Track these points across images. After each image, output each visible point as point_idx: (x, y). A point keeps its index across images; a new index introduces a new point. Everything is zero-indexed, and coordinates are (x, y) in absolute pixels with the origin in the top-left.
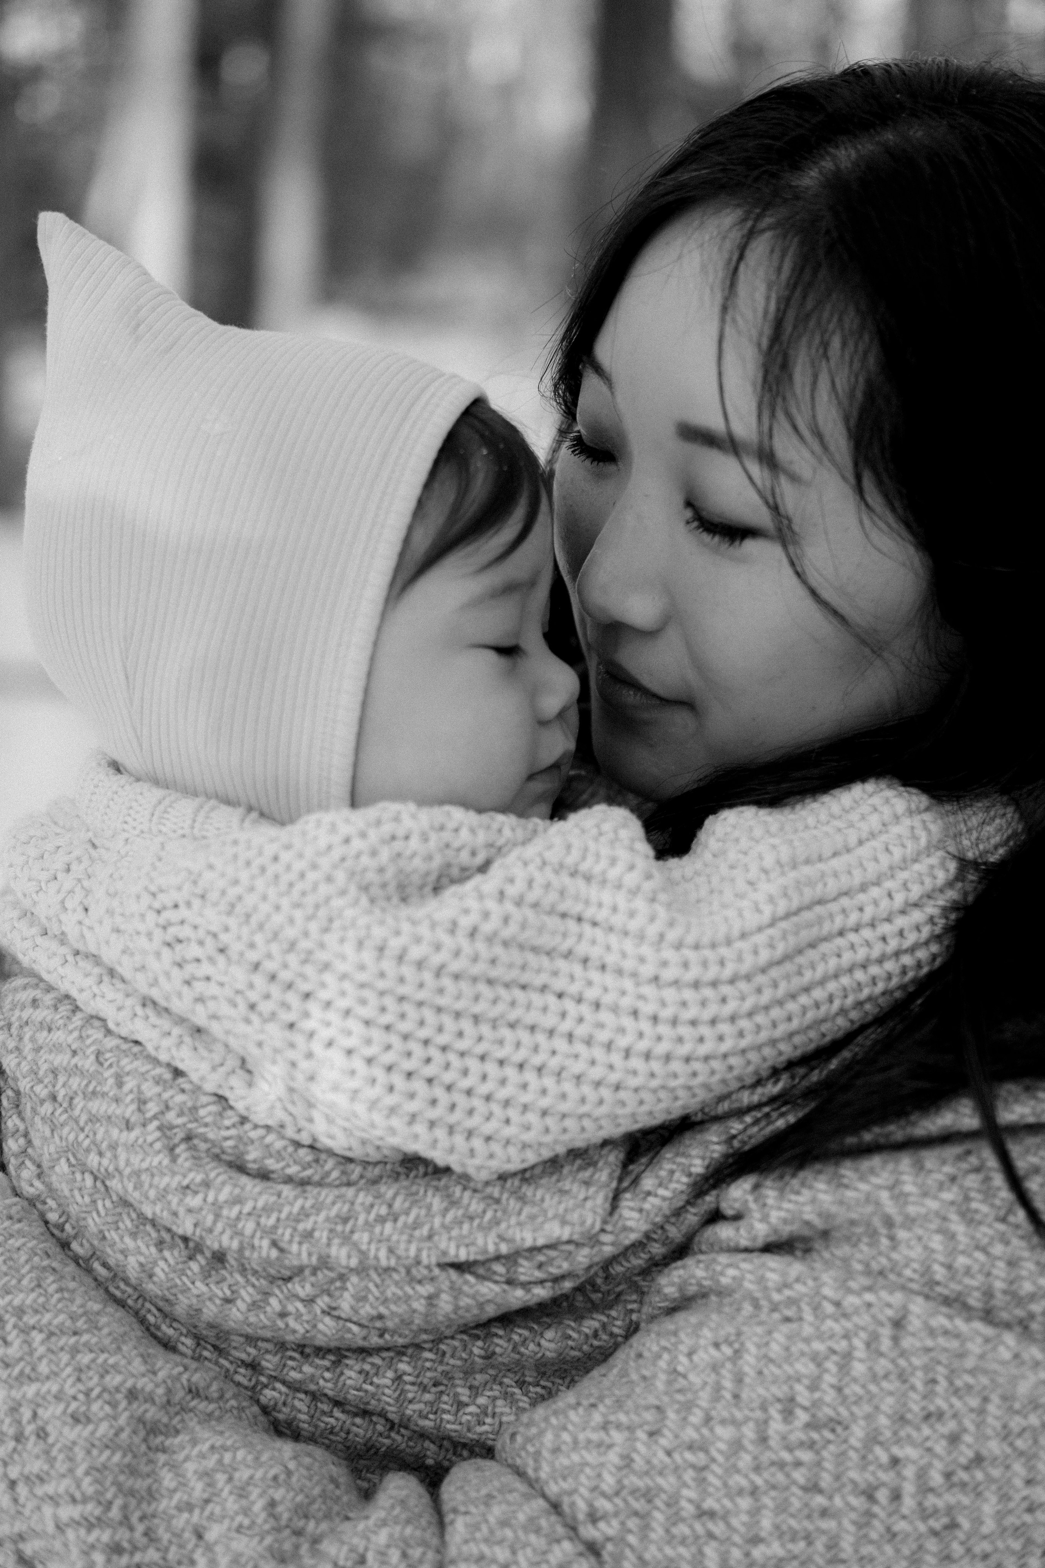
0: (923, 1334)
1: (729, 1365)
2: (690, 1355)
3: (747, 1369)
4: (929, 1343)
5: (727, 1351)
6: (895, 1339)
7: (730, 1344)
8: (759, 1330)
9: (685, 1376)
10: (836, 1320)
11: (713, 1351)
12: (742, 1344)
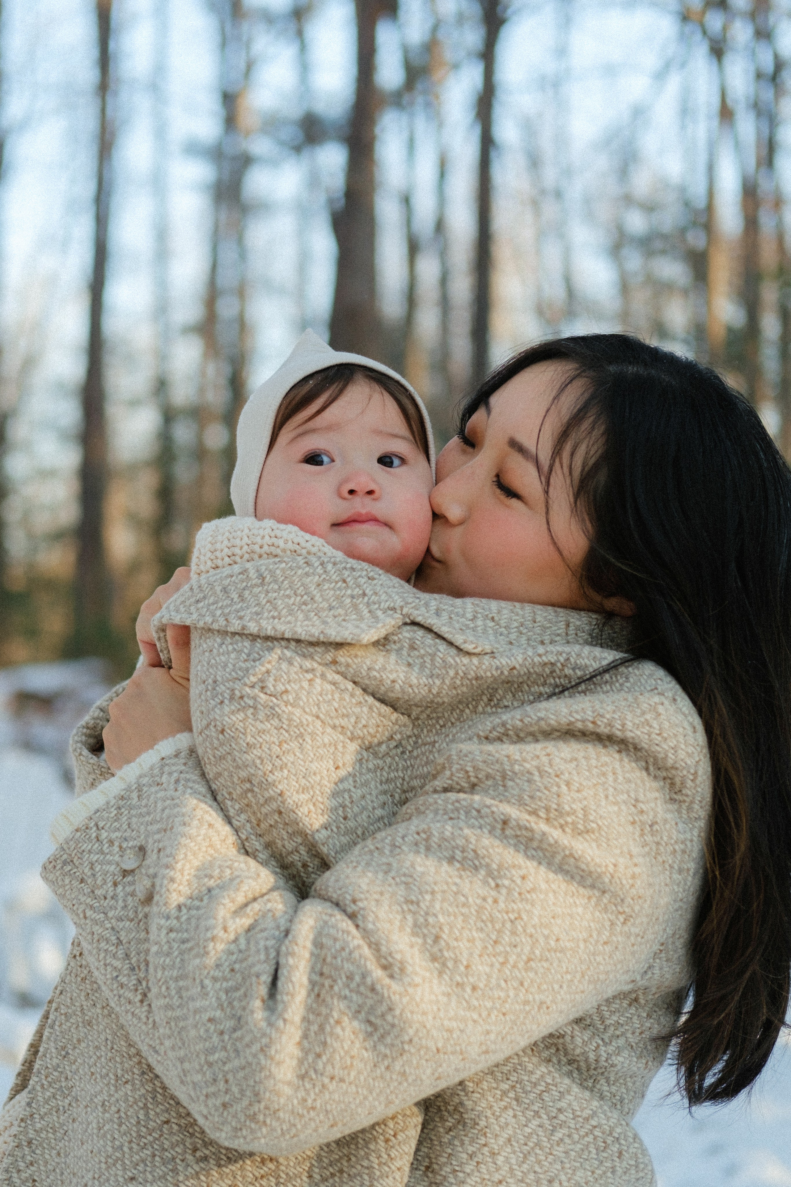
0: (516, 829)
1: (424, 843)
2: (403, 838)
3: (433, 844)
4: (519, 833)
5: (424, 836)
6: (503, 830)
7: (425, 833)
8: (438, 825)
9: (400, 847)
10: (477, 819)
11: (416, 836)
12: (431, 833)
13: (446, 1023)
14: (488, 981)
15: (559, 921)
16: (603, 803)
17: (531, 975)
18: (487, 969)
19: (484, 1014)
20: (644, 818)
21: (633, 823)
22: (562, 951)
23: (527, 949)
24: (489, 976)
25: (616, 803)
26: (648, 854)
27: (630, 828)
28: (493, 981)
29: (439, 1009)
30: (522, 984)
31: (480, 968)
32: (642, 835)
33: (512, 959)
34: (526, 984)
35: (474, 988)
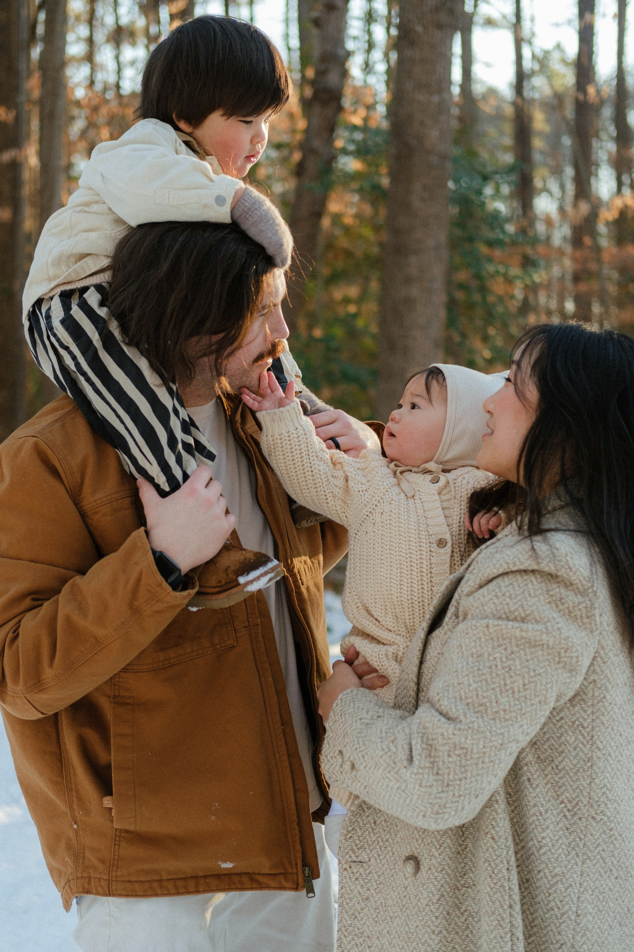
13: (498, 731)
14: (510, 705)
15: (531, 662)
16: (529, 598)
17: (529, 691)
18: (507, 699)
19: (514, 719)
20: (554, 598)
21: (550, 602)
22: (539, 674)
23: (521, 682)
24: (509, 702)
25: (536, 596)
26: (564, 615)
27: (549, 606)
28: (512, 704)
29: (491, 727)
30: (526, 698)
31: (503, 700)
32: (557, 606)
33: (516, 689)
34: (528, 697)
35: (505, 711)
